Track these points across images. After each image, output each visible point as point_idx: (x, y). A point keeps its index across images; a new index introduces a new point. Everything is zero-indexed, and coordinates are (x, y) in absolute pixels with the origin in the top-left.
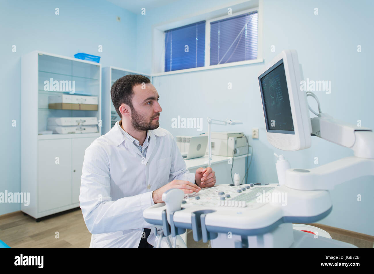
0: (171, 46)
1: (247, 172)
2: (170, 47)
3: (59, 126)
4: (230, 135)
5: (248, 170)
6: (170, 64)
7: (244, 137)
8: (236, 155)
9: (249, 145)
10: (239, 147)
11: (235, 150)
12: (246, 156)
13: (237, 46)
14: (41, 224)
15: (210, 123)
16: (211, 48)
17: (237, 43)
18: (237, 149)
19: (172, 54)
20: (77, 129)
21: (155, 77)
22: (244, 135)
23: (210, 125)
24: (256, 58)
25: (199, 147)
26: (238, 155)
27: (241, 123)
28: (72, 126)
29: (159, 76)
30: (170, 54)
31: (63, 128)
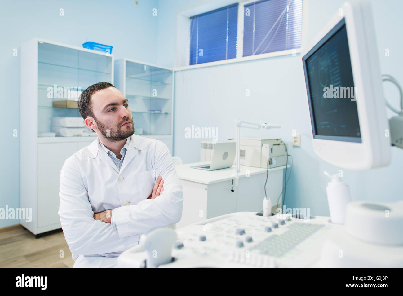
0: (198, 35)
1: (285, 188)
2: (196, 36)
3: (63, 127)
4: (264, 141)
5: (286, 185)
6: (195, 56)
7: (282, 144)
8: (272, 166)
9: (289, 154)
10: (275, 157)
11: (270, 160)
12: (285, 167)
13: (276, 33)
14: (41, 241)
15: (239, 126)
16: (244, 36)
17: (276, 30)
18: (273, 159)
19: (199, 44)
20: (84, 132)
21: (178, 71)
22: (282, 142)
23: (239, 128)
24: (299, 47)
25: (225, 155)
26: (275, 166)
27: (280, 127)
28: (78, 128)
29: (182, 71)
30: (196, 44)
31: (68, 131)
